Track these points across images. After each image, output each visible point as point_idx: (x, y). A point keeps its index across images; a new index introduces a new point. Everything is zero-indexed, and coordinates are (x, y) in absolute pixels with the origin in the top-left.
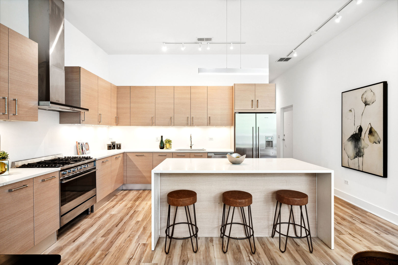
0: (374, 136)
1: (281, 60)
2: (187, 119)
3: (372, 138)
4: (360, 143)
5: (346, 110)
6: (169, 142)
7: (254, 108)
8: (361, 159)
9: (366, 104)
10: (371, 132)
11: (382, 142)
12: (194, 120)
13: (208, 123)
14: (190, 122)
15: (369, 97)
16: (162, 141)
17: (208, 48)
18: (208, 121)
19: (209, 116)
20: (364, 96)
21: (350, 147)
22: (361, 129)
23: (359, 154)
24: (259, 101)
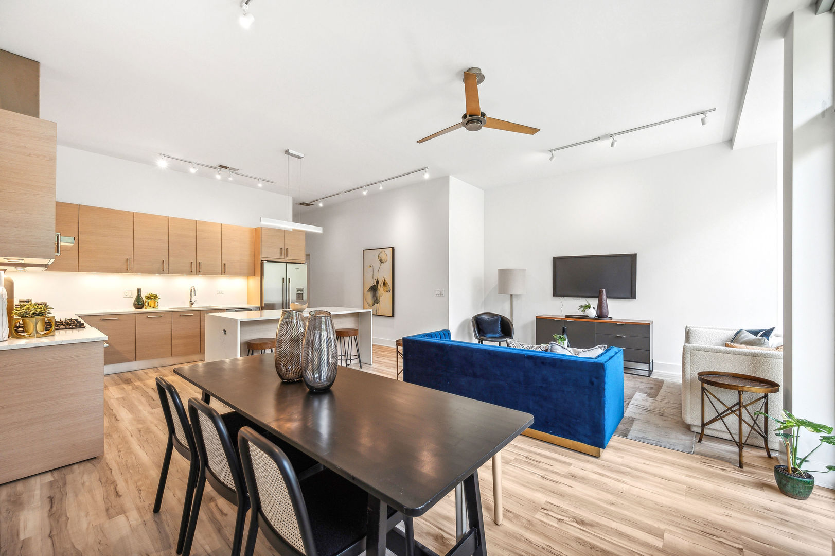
0: (386, 286)
1: (303, 204)
2: (190, 265)
3: (385, 289)
4: (377, 293)
5: (366, 265)
6: (153, 297)
7: (283, 257)
8: (377, 305)
9: (382, 262)
10: (385, 284)
11: (391, 291)
12: (202, 267)
13: (223, 271)
14: (195, 269)
15: (383, 256)
16: (139, 296)
17: (231, 179)
18: (223, 270)
19: (223, 262)
20: (380, 256)
21: (369, 296)
22: (377, 282)
23: (376, 301)
24: (289, 250)
